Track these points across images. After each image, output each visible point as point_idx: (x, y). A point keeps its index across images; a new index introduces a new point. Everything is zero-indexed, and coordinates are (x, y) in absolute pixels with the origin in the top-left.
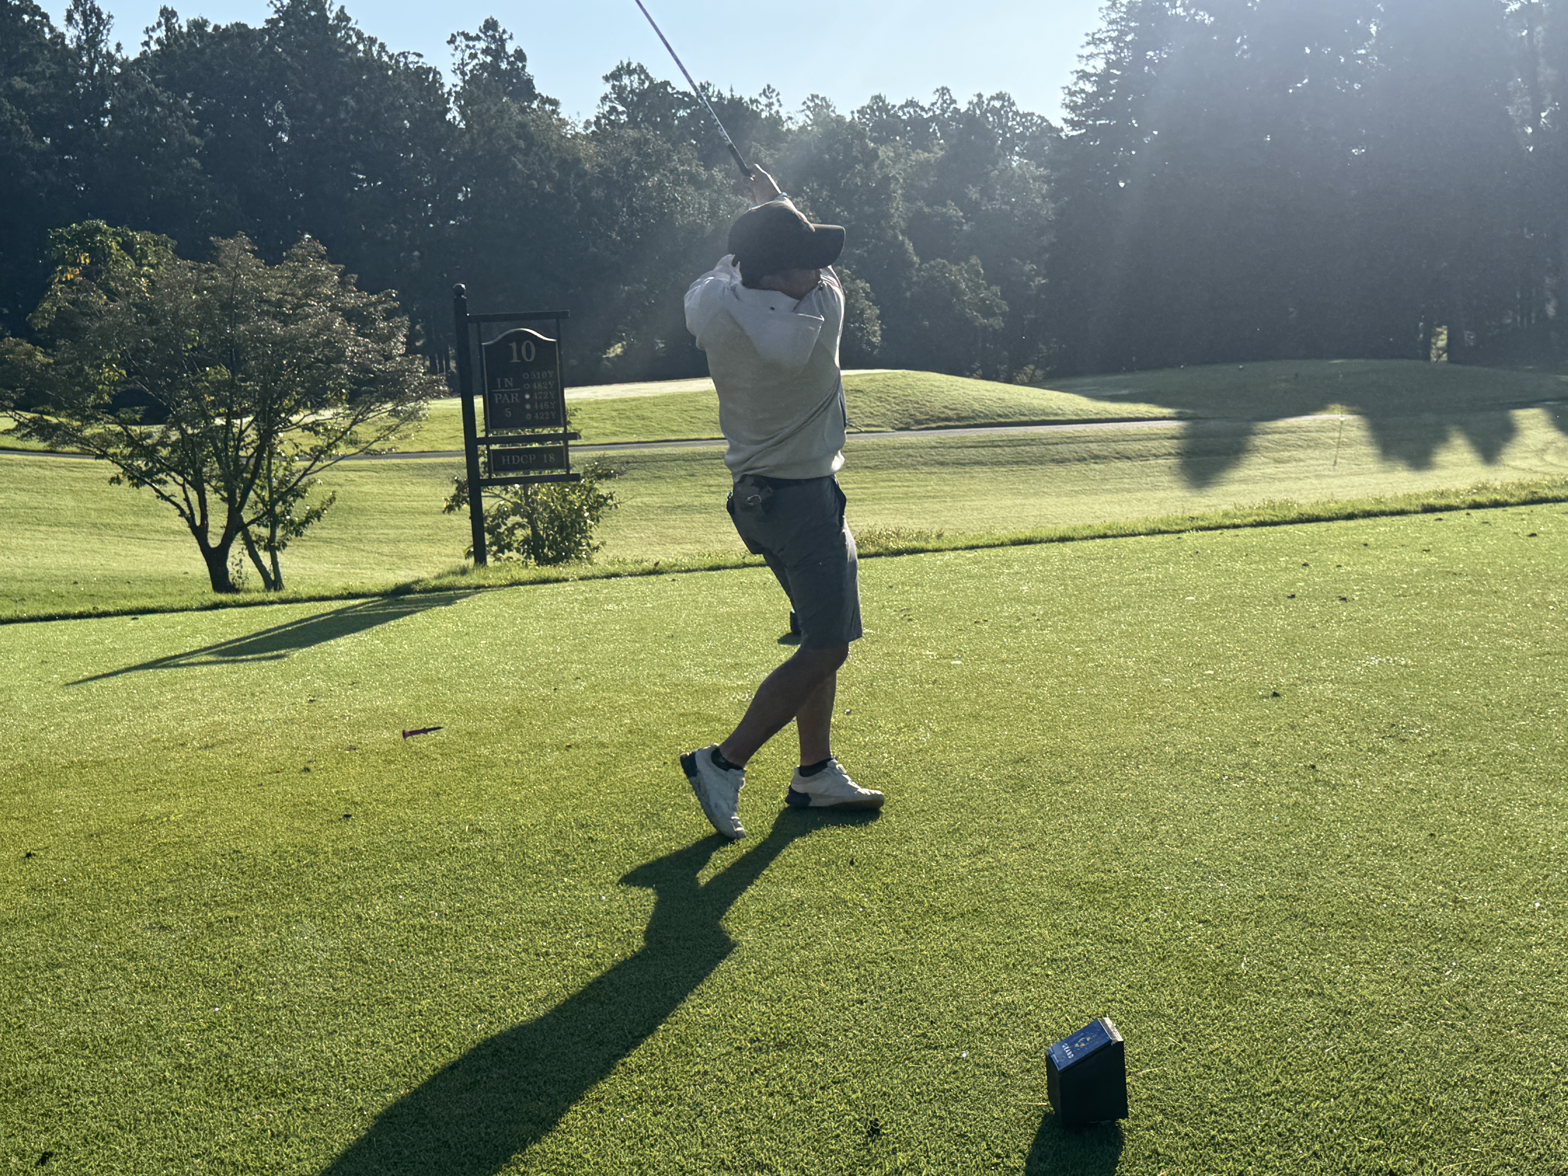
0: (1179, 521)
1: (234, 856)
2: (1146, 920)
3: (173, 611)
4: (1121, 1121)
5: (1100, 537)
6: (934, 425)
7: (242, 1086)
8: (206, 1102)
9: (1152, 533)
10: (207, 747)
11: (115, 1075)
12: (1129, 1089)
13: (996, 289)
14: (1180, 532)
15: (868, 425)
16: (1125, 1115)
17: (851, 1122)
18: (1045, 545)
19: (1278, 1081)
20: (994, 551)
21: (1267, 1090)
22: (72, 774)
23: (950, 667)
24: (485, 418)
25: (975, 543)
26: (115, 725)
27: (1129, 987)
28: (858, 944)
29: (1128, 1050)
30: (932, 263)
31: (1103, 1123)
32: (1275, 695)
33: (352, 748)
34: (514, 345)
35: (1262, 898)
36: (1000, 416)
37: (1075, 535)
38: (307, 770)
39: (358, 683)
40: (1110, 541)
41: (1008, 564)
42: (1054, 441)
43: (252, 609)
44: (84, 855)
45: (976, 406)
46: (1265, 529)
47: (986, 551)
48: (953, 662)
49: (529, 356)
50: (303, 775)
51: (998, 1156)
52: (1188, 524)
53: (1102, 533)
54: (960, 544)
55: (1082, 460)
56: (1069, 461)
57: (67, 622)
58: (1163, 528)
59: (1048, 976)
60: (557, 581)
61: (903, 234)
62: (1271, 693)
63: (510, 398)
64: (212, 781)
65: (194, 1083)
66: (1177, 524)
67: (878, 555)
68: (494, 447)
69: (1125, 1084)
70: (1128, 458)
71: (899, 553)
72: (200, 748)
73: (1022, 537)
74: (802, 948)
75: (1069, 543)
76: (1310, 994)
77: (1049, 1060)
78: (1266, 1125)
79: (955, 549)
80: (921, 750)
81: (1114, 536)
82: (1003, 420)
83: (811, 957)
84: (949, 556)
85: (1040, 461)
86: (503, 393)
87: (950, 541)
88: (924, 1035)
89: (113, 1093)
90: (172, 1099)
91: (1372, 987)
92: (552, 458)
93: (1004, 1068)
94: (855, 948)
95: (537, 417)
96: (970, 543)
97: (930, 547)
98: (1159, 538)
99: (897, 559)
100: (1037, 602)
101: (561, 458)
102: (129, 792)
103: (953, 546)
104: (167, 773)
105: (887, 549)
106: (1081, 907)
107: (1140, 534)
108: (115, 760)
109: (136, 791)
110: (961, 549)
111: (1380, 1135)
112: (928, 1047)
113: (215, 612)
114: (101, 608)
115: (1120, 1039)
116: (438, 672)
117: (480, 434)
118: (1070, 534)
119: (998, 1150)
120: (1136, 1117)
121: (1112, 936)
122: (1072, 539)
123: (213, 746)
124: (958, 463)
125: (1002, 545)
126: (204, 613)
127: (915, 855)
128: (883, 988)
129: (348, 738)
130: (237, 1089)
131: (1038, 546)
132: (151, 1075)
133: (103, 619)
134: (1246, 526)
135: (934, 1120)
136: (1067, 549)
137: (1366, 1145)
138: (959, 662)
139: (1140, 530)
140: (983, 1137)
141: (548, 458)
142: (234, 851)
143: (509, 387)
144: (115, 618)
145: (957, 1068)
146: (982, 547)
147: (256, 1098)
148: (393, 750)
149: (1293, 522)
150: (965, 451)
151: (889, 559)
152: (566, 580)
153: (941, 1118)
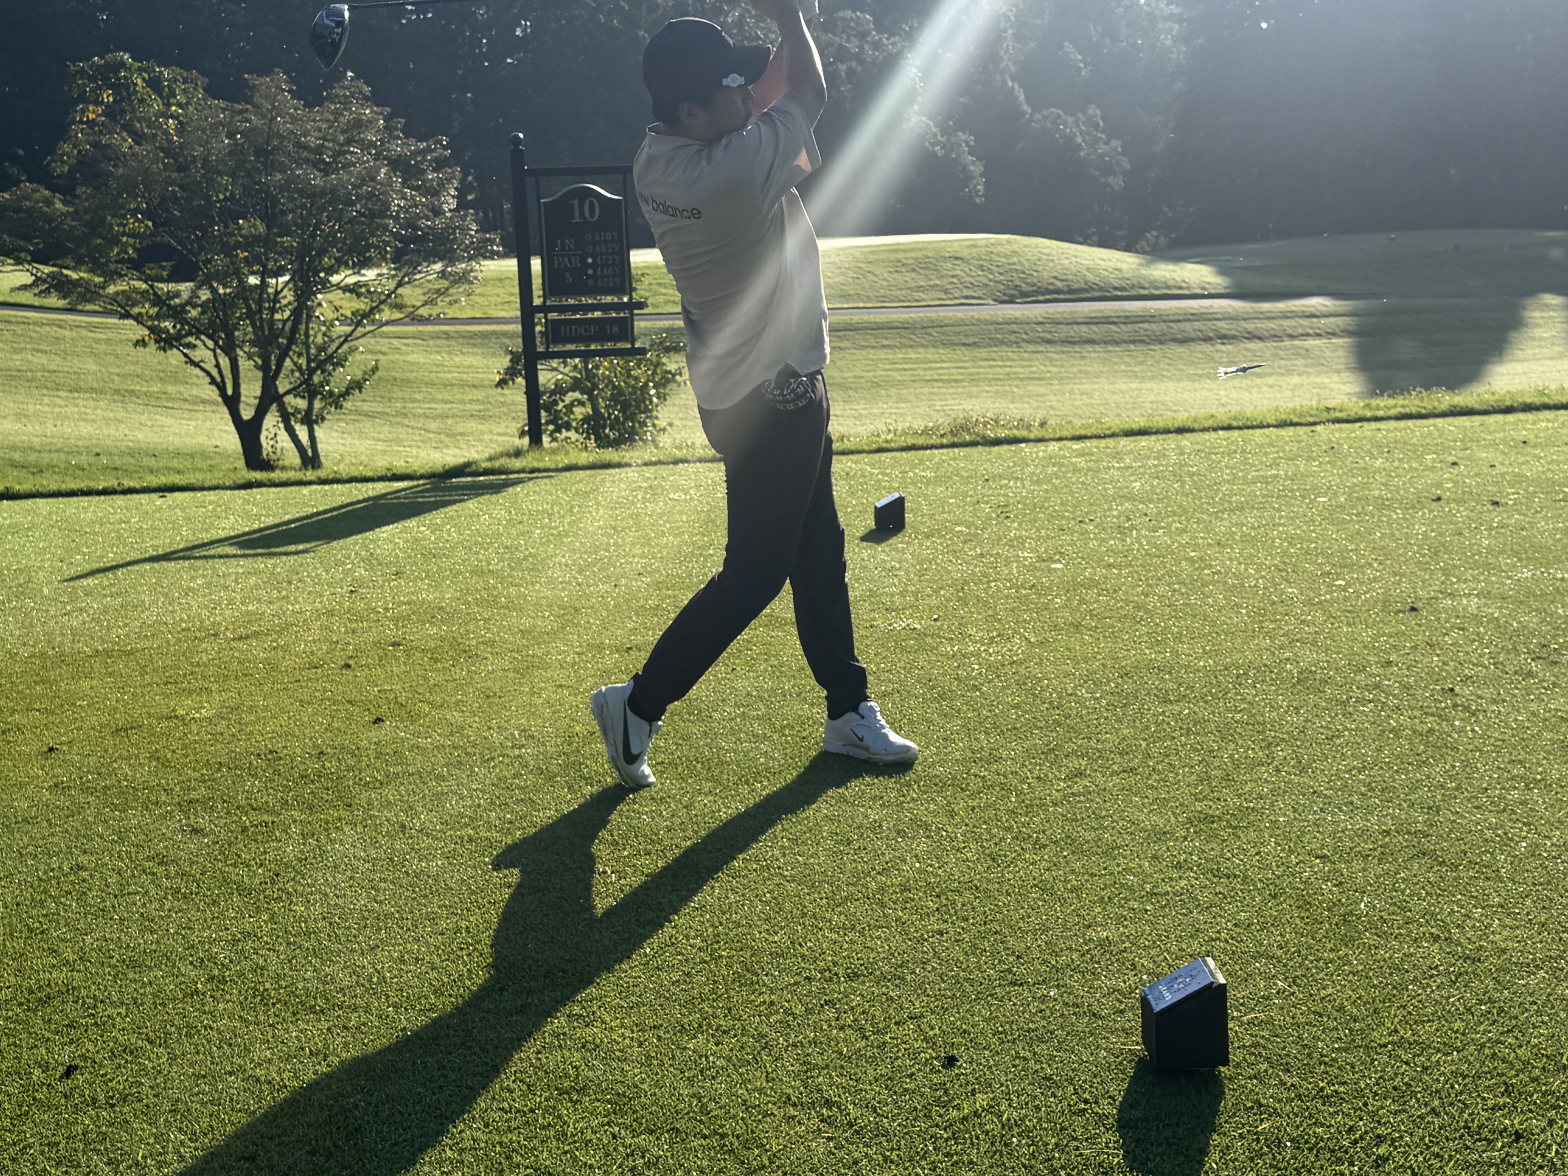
0: (1313, 412)
1: (269, 757)
2: (1257, 854)
3: (202, 489)
4: (1222, 1069)
5: (1223, 428)
6: (1041, 298)
7: (279, 1001)
8: (241, 1017)
9: (1283, 424)
10: (240, 638)
11: (144, 986)
12: (1231, 1034)
13: (1116, 144)
14: (1314, 424)
15: (967, 297)
16: (1225, 1062)
17: (927, 1060)
18: (1160, 437)
19: (1396, 1031)
20: (1103, 443)
21: (1384, 1041)
22: (97, 664)
23: (1050, 570)
24: (543, 284)
25: (1083, 432)
26: (143, 612)
27: (1235, 925)
28: (940, 872)
29: (1231, 993)
30: (1045, 113)
31: (1202, 1070)
32: (1413, 609)
33: (395, 644)
34: (576, 202)
35: (1387, 833)
36: (1116, 288)
37: (1196, 426)
38: (348, 666)
39: (402, 573)
40: (1236, 433)
41: (1118, 455)
42: (1177, 317)
43: (289, 489)
44: (110, 751)
45: (1090, 277)
46: (1410, 423)
47: (1095, 442)
48: (1053, 566)
49: (592, 216)
50: (344, 672)
51: (1086, 1102)
52: (1325, 416)
53: (1225, 424)
54: (1065, 433)
55: (1207, 339)
56: (1193, 340)
57: (90, 498)
58: (1295, 420)
59: (1146, 911)
60: (619, 465)
61: (1013, 80)
62: (1408, 607)
63: (571, 263)
64: (246, 675)
65: (228, 997)
66: (1311, 416)
67: (973, 444)
68: (553, 316)
69: (1227, 1029)
70: (1260, 339)
71: (997, 442)
72: (234, 639)
73: (1135, 427)
74: (879, 873)
75: (1187, 435)
76: (1436, 939)
77: (1145, 1002)
78: (1381, 1077)
79: (1060, 439)
80: (1014, 662)
81: (1240, 428)
82: (1119, 293)
83: (889, 883)
84: (1053, 447)
85: (1160, 340)
86: (562, 256)
87: (1054, 430)
88: (1009, 971)
89: (142, 1004)
90: (205, 1013)
91: (1505, 933)
92: (615, 329)
93: (1095, 1008)
94: (937, 875)
95: (600, 284)
96: (1077, 433)
97: (1032, 436)
98: (1290, 431)
99: (995, 449)
100: (1150, 501)
101: (625, 330)
102: (158, 685)
103: (1057, 436)
104: (198, 665)
105: (984, 437)
106: (1185, 838)
107: (1268, 426)
108: (143, 650)
109: (166, 684)
110: (1066, 439)
111: (1507, 1093)
112: (1013, 983)
113: (249, 491)
114: (128, 483)
115: (1223, 981)
116: (489, 564)
117: (537, 301)
118: (1189, 424)
119: (1087, 1096)
120: (1238, 1065)
121: (1218, 870)
122: (1192, 430)
123: (247, 637)
124: (1068, 342)
125: (1113, 435)
126: (236, 492)
127: (1005, 777)
128: (966, 919)
129: (391, 632)
130: (273, 1004)
131: (1154, 438)
132: (183, 987)
133: (129, 496)
134: (1389, 418)
135: (1017, 1062)
136: (1186, 441)
137: (1490, 1103)
138: (1060, 566)
139: (1270, 421)
140: (1070, 1081)
141: (611, 329)
142: (271, 752)
143: (570, 250)
144: (142, 496)
145: (1043, 1007)
146: (1090, 437)
147: (294, 1015)
148: (440, 647)
149: (1443, 415)
150: (1075, 327)
151: (987, 449)
152: (628, 465)
153: (1025, 1059)
